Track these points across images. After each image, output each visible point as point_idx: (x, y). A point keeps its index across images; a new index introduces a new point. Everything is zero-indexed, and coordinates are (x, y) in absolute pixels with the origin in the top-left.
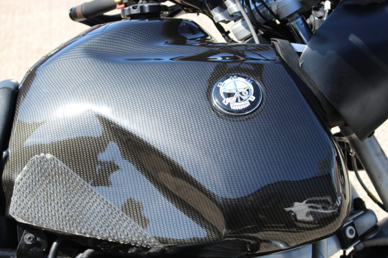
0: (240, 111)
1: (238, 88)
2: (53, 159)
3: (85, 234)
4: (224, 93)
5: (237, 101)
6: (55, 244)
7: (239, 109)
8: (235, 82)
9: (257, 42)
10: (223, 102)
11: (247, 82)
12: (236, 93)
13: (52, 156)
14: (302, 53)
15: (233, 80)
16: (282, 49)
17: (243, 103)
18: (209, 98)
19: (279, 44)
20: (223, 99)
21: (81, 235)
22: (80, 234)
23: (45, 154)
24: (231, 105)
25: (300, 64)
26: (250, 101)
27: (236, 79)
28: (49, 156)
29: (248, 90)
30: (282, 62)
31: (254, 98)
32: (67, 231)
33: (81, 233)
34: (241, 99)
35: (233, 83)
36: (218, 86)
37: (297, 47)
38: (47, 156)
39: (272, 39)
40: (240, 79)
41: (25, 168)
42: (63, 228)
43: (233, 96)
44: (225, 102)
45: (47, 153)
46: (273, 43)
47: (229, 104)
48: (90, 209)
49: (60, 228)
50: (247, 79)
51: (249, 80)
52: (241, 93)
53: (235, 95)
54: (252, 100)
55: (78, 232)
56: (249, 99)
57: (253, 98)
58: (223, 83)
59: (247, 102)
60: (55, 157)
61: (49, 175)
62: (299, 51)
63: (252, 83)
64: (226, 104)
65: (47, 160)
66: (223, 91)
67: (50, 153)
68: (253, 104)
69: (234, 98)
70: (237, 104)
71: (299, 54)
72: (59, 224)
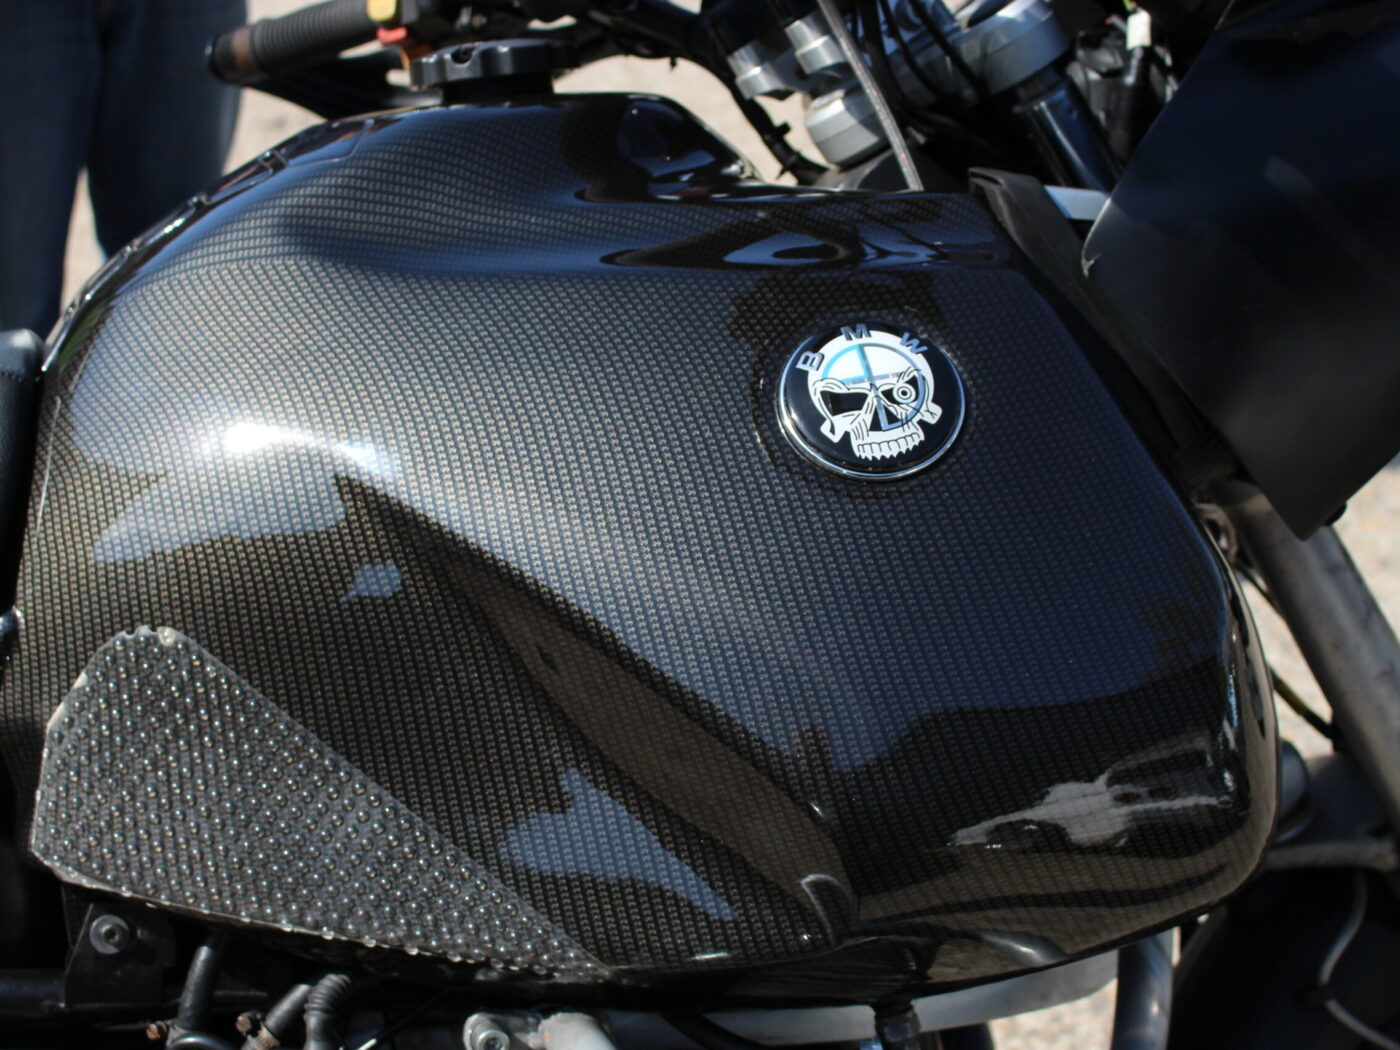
0: (887, 465)
1: (875, 372)
2: (186, 646)
3: (317, 926)
4: (826, 396)
5: (876, 426)
6: (204, 953)
7: (883, 457)
8: (861, 347)
9: (914, 184)
10: (825, 429)
11: (906, 350)
12: (871, 395)
13: (181, 636)
14: (1090, 223)
15: (856, 341)
16: (1015, 210)
17: (897, 433)
19: (1004, 193)
20: (822, 420)
21: (303, 930)
22: (296, 930)
23: (153, 629)
24: (855, 443)
25: (1086, 265)
26: (922, 423)
27: (865, 340)
28: (168, 636)
29: (913, 382)
30: (1018, 260)
31: (938, 411)
32: (251, 916)
33: (302, 923)
34: (892, 419)
35: (855, 355)
36: (800, 366)
37: (1068, 198)
38: (161, 637)
39: (973, 170)
40: (878, 336)
41: (81, 680)
42: (235, 905)
43: (860, 408)
44: (832, 431)
45: (163, 624)
46: (979, 188)
47: (847, 436)
48: (331, 836)
49: (224, 908)
50: (907, 335)
51: (915, 342)
52: (888, 394)
53: (869, 400)
54: (933, 421)
55: (290, 921)
56: (918, 417)
57: (933, 413)
58: (817, 358)
59: (913, 430)
60: (192, 642)
61: (173, 706)
62: (1076, 214)
63: (925, 354)
64: (836, 438)
65: (164, 651)
66: (820, 387)
67: (174, 626)
68: (934, 434)
69: (864, 416)
70: (876, 436)
71: (1081, 227)
72: (220, 893)
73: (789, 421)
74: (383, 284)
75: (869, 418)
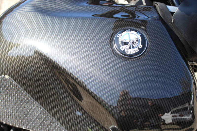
0: (131, 55)
1: (131, 38)
2: (10, 79)
3: (29, 128)
4: (122, 42)
5: (130, 48)
6: (12, 130)
7: (131, 54)
8: (129, 34)
9: (144, 4)
10: (121, 48)
11: (137, 35)
12: (130, 42)
13: (9, 77)
14: (174, 12)
15: (128, 32)
16: (161, 10)
17: (134, 49)
18: (111, 45)
19: (159, 6)
20: (121, 46)
21: (26, 129)
22: (25, 129)
23: (5, 75)
24: (126, 51)
25: (173, 20)
26: (139, 48)
27: (130, 32)
28: (7, 77)
29: (138, 40)
30: (161, 19)
31: (142, 46)
32: (18, 126)
33: (26, 128)
34: (133, 47)
35: (128, 35)
36: (118, 36)
37: (171, 8)
38: (6, 77)
39: (154, 2)
40: (132, 32)
42: (15, 124)
43: (127, 45)
44: (122, 48)
45: (6, 75)
46: (155, 5)
47: (125, 50)
48: (32, 113)
49: (13, 124)
50: (137, 32)
51: (139, 33)
52: (133, 43)
53: (129, 43)
54: (140, 48)
55: (25, 127)
56: (138, 47)
58: (121, 35)
59: (137, 49)
60: (11, 78)
61: (7, 89)
62: (172, 11)
63: (140, 35)
64: (123, 50)
65: (6, 79)
66: (121, 40)
67: (8, 75)
68: (141, 50)
69: (128, 46)
70: (130, 50)
71: (172, 13)
72: (13, 122)
73: (115, 46)
74: (47, 18)
75: (129, 47)
